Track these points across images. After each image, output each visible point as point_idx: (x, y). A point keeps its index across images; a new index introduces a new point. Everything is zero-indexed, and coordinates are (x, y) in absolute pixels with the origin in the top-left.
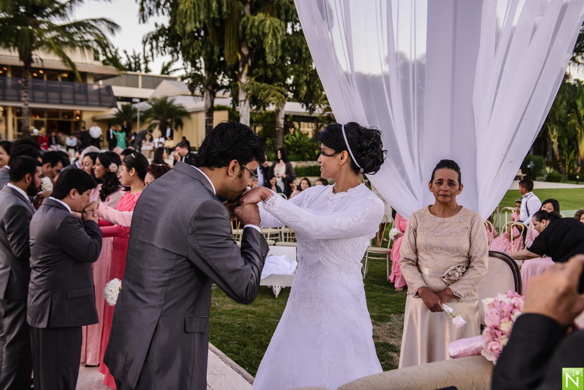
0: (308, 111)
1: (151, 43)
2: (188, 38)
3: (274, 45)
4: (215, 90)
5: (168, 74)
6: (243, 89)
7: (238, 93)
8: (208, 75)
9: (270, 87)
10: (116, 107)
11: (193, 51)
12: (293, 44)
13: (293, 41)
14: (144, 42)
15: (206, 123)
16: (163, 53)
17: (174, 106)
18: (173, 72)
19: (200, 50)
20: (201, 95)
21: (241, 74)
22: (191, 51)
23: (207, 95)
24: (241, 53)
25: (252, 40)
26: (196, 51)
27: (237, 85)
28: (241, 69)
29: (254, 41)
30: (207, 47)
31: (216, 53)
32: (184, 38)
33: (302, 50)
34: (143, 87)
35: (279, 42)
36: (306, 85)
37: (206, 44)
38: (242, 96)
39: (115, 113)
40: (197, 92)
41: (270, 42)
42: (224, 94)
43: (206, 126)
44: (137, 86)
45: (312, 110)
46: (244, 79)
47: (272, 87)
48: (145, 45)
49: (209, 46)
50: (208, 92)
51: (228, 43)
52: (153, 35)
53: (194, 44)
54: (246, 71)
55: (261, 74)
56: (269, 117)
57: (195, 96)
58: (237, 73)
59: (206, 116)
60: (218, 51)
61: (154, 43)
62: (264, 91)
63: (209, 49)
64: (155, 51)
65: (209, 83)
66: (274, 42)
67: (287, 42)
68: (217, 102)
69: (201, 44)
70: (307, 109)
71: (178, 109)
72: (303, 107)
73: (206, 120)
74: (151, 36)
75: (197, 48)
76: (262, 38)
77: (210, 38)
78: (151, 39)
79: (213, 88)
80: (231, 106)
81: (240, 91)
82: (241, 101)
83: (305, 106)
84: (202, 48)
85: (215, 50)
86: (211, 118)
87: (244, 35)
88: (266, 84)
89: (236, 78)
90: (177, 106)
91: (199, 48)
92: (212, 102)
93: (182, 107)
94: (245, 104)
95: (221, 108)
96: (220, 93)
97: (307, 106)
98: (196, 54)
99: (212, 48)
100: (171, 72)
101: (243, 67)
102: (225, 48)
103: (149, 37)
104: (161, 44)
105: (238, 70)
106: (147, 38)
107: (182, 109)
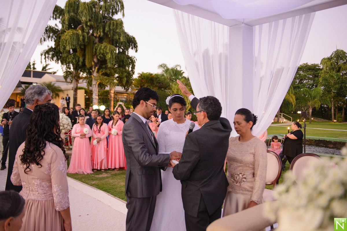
0: (125, 90)
1: (45, 55)
2: (66, 53)
3: (111, 58)
4: (78, 80)
5: (46, 70)
6: (95, 79)
7: (92, 81)
8: (75, 72)
9: (109, 78)
10: (21, 87)
11: (69, 60)
12: (120, 58)
13: (120, 57)
14: (42, 55)
15: (74, 95)
16: (52, 60)
17: (55, 87)
18: (49, 70)
19: (72, 60)
20: (70, 81)
21: (93, 72)
22: (68, 60)
23: (74, 82)
24: (94, 61)
25: (100, 55)
26: (70, 60)
27: (92, 77)
28: (93, 69)
29: (101, 56)
30: (76, 58)
31: (81, 61)
32: (64, 53)
33: (124, 61)
34: (34, 77)
35: (114, 57)
36: (126, 78)
37: (75, 57)
38: (94, 82)
39: (21, 90)
40: (69, 80)
41: (110, 57)
42: (83, 81)
43: (74, 97)
44: (30, 76)
45: (127, 90)
46: (95, 74)
47: (110, 78)
48: (42, 56)
49: (77, 57)
50: (75, 80)
51: (88, 56)
52: (46, 51)
53: (69, 56)
54: (96, 70)
55: (104, 72)
56: (105, 93)
57: (67, 82)
58: (91, 71)
59: (74, 92)
60: (82, 60)
61: (47, 55)
62: (106, 80)
63: (77, 59)
64: (47, 59)
65: (75, 76)
66: (112, 57)
67: (117, 57)
68: (79, 85)
69: (73, 57)
70: (125, 89)
71: (57, 88)
72: (122, 88)
73: (74, 94)
74: (45, 52)
75: (71, 58)
76: (105, 54)
77: (78, 54)
78: (45, 53)
79: (77, 78)
80: (87, 88)
81: (93, 80)
82: (94, 85)
83: (123, 88)
84: (73, 58)
85: (80, 60)
86: (76, 93)
87: (96, 53)
88: (107, 77)
89: (90, 73)
90: (57, 87)
91: (72, 58)
92: (77, 85)
93: (60, 87)
94: (95, 86)
95: (81, 88)
96: (81, 81)
97: (125, 88)
98: (70, 61)
99: (79, 58)
100: (47, 69)
101: (95, 68)
102: (86, 59)
103: (44, 52)
104: (50, 56)
105: (92, 69)
106: (43, 52)
107: (59, 88)
